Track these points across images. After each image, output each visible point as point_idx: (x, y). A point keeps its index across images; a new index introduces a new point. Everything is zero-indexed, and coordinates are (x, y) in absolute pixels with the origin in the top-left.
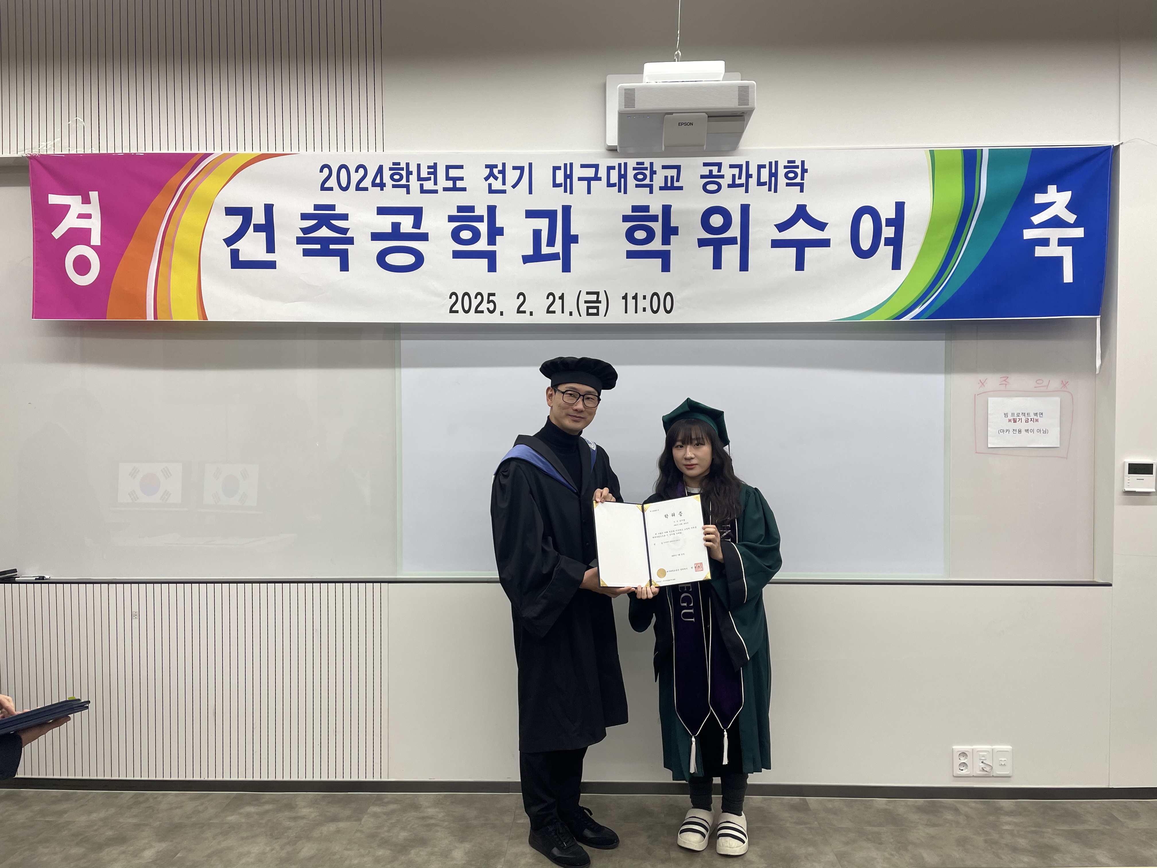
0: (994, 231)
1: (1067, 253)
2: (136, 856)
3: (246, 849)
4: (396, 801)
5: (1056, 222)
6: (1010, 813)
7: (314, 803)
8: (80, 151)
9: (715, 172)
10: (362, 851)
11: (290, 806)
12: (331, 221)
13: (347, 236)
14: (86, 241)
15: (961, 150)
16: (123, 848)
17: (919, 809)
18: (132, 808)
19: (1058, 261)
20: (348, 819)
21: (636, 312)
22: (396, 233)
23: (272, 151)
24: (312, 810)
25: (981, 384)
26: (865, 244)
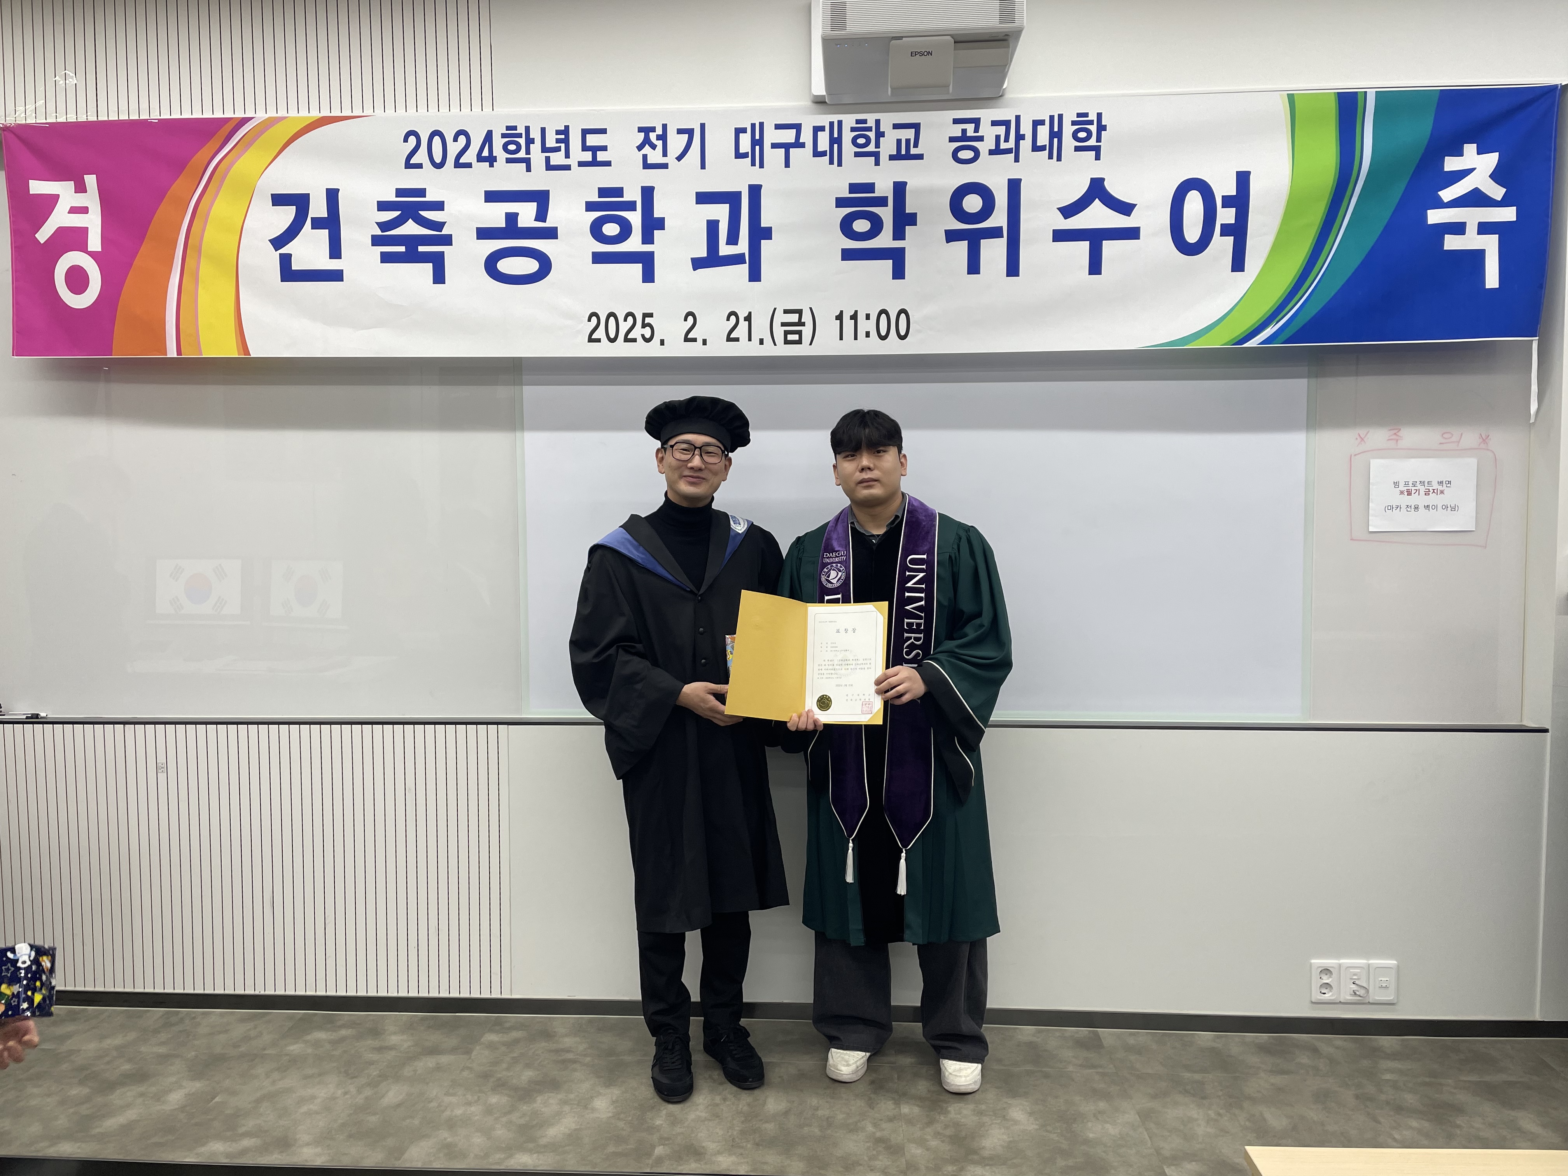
0: (1383, 214)
1: (1490, 244)
2: (158, 1100)
3: (309, 1092)
4: (521, 1026)
5: (1476, 199)
6: (1394, 1056)
7: (409, 1027)
8: (72, 118)
9: (970, 133)
10: (469, 1097)
11: (375, 1032)
12: (420, 212)
13: (445, 231)
14: (82, 246)
15: (1335, 93)
16: (142, 1089)
17: (1263, 1049)
18: (159, 1032)
19: (1478, 256)
20: (453, 1050)
21: (856, 338)
22: (511, 229)
23: (336, 113)
24: (405, 1037)
25: (1359, 439)
26: (1192, 234)
